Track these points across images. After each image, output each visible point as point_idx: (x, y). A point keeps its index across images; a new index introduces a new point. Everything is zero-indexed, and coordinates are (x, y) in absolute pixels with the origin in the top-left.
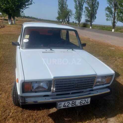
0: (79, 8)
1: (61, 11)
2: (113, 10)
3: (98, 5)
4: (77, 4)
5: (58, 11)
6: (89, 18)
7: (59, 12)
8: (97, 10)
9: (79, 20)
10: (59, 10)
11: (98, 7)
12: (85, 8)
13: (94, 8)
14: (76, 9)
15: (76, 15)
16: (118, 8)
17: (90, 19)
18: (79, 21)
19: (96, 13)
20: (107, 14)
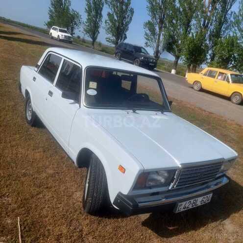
0: (93, 13)
1: (56, 11)
2: (157, 28)
3: (132, 15)
4: (90, 3)
5: (49, 9)
6: (113, 35)
7: (51, 11)
8: (129, 22)
9: (93, 36)
10: (52, 8)
11: (131, 19)
12: (108, 15)
13: (125, 18)
14: (88, 13)
15: (88, 26)
16: (165, 27)
17: (115, 39)
18: (94, 39)
19: (127, 30)
20: (146, 34)
